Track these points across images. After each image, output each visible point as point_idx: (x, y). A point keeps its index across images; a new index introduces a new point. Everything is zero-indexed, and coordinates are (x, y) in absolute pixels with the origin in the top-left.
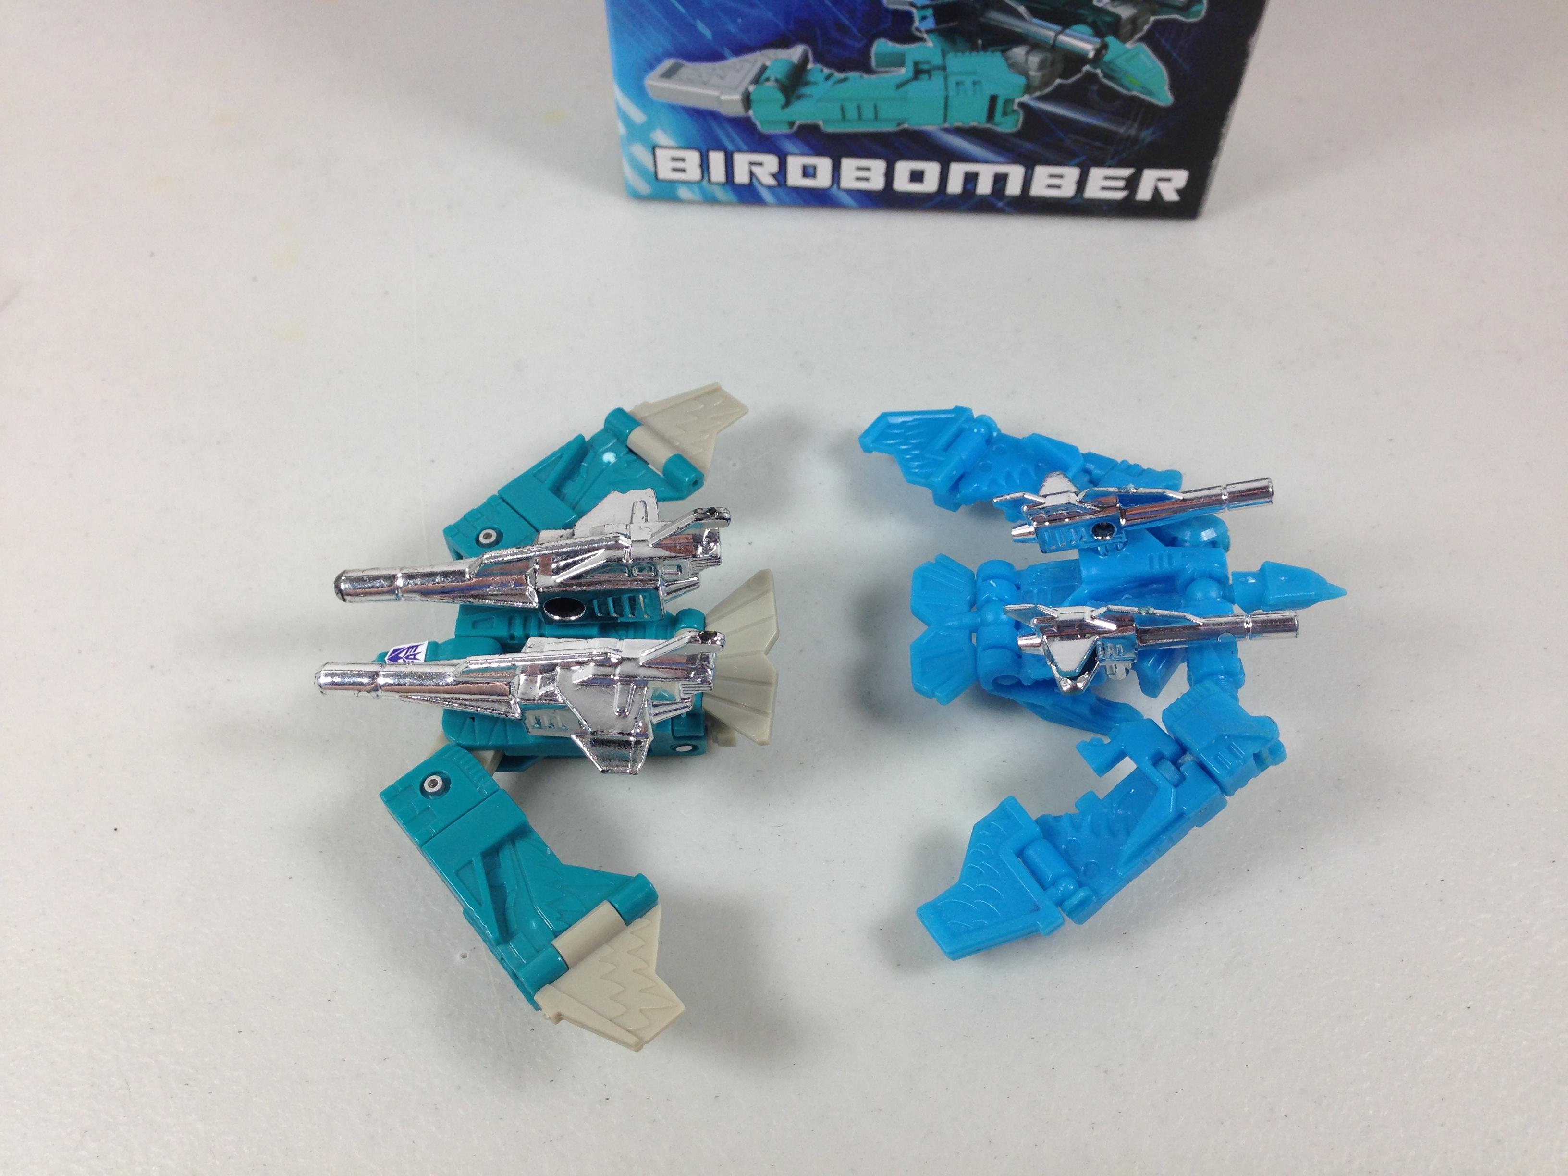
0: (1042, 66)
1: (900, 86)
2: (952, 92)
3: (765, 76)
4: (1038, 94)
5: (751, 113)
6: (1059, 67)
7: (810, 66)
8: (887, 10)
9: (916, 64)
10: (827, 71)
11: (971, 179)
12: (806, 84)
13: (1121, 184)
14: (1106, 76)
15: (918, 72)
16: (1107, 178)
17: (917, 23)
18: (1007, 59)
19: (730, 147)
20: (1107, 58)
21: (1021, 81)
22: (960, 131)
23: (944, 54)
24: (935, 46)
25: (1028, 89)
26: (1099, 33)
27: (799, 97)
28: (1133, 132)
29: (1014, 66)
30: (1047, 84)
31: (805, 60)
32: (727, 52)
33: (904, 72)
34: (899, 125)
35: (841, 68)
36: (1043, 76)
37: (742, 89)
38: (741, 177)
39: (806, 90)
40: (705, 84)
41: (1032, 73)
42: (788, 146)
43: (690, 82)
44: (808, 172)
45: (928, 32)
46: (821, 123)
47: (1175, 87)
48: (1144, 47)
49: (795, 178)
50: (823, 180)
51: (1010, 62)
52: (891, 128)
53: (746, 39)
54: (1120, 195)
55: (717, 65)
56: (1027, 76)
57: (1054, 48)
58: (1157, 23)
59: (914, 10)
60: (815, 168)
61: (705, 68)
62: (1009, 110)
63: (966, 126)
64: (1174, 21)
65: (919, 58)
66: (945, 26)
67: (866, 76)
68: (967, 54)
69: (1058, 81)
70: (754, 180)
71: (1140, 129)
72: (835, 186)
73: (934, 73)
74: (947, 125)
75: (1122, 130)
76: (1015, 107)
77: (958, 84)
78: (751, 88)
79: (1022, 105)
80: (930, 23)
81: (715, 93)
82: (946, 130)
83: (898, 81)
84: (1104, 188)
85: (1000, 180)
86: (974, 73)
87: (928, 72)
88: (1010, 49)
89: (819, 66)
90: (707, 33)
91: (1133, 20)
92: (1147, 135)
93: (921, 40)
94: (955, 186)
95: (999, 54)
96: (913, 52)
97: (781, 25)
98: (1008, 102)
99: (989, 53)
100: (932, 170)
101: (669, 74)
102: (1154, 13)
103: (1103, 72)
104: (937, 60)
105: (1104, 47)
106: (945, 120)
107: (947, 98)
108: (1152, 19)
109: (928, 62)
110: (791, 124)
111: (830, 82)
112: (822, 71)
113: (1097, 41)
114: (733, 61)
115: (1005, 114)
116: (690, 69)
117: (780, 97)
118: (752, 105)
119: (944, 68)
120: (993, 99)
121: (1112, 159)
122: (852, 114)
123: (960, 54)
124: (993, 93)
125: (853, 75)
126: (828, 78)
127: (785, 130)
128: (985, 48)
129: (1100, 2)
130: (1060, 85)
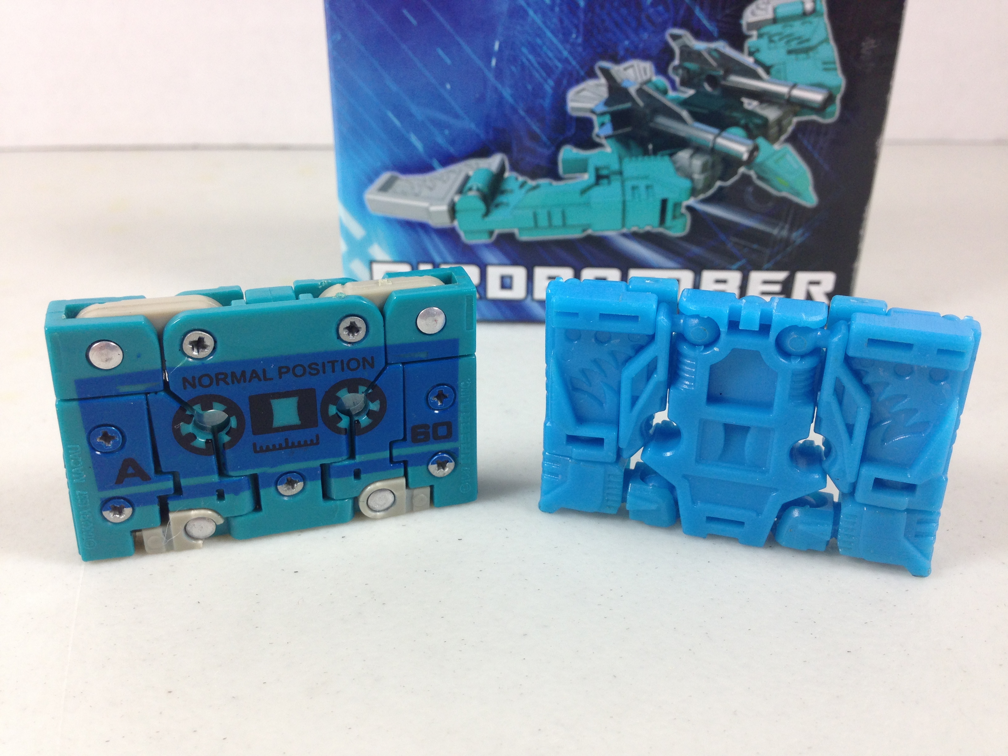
0: (704, 168)
1: (584, 191)
2: (628, 197)
3: (469, 185)
4: (702, 196)
5: (456, 223)
6: (719, 168)
7: (507, 174)
8: (571, 118)
9: (597, 170)
10: (521, 179)
12: (503, 192)
13: (777, 288)
14: (760, 178)
15: (599, 178)
16: (766, 282)
17: (597, 130)
18: (674, 163)
19: (438, 259)
20: (759, 160)
21: (686, 184)
22: (636, 236)
23: (621, 159)
24: (613, 152)
25: (694, 192)
26: (751, 136)
27: (497, 206)
28: (785, 233)
29: (679, 169)
30: (708, 186)
31: (502, 169)
32: (435, 163)
33: (587, 178)
34: (584, 230)
35: (533, 176)
36: (706, 179)
37: (448, 200)
39: (502, 199)
40: (417, 196)
41: (696, 176)
42: (488, 256)
43: (404, 194)
44: (506, 283)
45: (607, 137)
46: (516, 231)
47: (818, 187)
48: (790, 149)
49: (494, 289)
50: (518, 290)
51: (678, 165)
52: (576, 234)
53: (452, 150)
55: (428, 177)
56: (692, 179)
57: (713, 151)
58: (799, 124)
59: (594, 118)
60: (511, 277)
61: (416, 180)
62: (678, 213)
63: (641, 231)
64: (813, 123)
65: (600, 163)
66: (620, 131)
67: (555, 183)
68: (640, 158)
69: (718, 184)
71: (791, 230)
72: (529, 297)
73: (613, 178)
74: (625, 230)
75: (775, 232)
76: (683, 210)
77: (634, 188)
78: (457, 198)
79: (690, 209)
80: (608, 129)
81: (425, 204)
82: (625, 235)
83: (584, 185)
84: (763, 293)
86: (646, 177)
87: (607, 177)
88: (676, 153)
89: (514, 174)
90: (419, 145)
91: (779, 122)
92: (797, 236)
93: (601, 145)
95: (667, 158)
96: (593, 157)
97: (483, 136)
98: (677, 205)
99: (659, 157)
100: (613, 276)
101: (385, 188)
102: (796, 114)
103: (757, 173)
104: (615, 166)
105: (755, 149)
106: (623, 225)
107: (624, 203)
108: (795, 120)
109: (607, 168)
110: (491, 233)
111: (524, 190)
112: (517, 179)
113: (750, 143)
114: (441, 172)
115: (674, 217)
116: (404, 182)
117: (481, 206)
118: (458, 215)
119: (620, 173)
120: (664, 202)
121: (768, 261)
122: (543, 221)
123: (634, 159)
124: (665, 196)
125: (543, 182)
126: (522, 185)
127: (484, 239)
128: (655, 152)
129: (750, 104)
130: (721, 189)
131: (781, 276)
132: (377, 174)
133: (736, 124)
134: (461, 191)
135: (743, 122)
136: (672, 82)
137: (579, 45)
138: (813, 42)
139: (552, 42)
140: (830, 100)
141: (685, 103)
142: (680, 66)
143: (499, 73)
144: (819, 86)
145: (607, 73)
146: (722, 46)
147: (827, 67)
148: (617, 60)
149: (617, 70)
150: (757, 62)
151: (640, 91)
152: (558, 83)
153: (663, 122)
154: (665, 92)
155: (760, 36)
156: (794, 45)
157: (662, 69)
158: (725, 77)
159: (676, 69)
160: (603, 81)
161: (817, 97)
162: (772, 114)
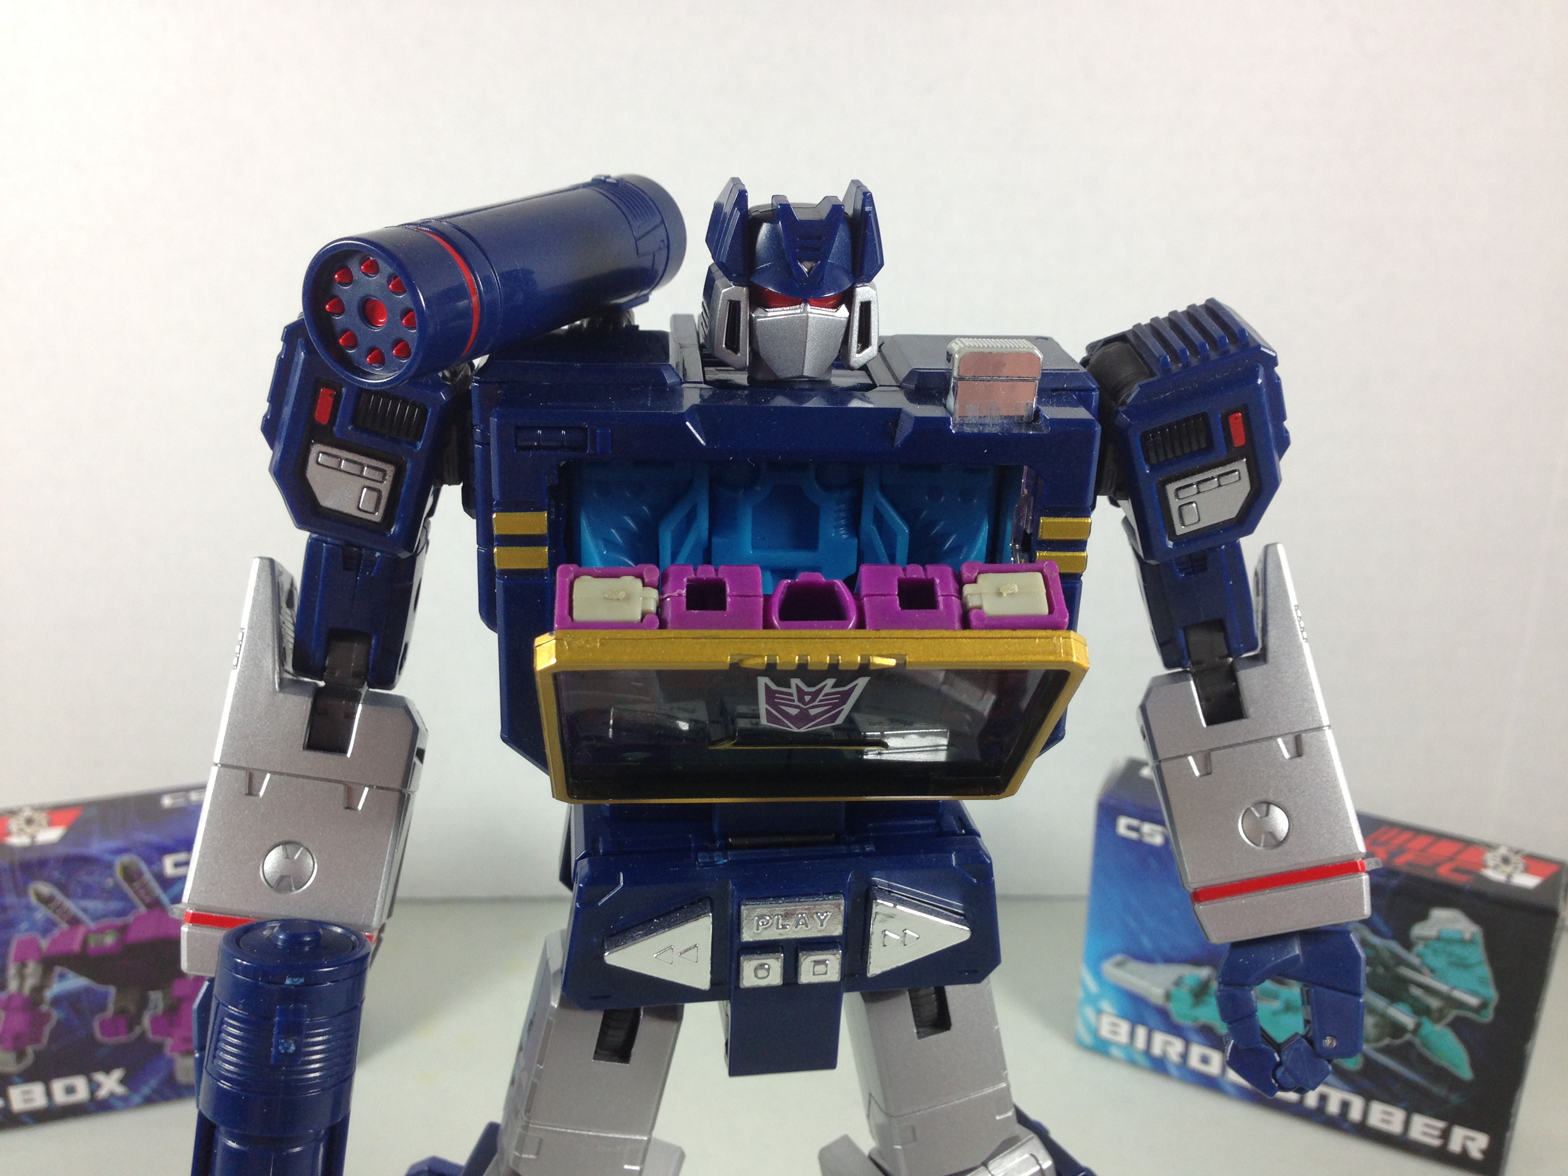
0: (1376, 1025)
3: (1183, 982)
5: (1169, 1006)
6: (1389, 1030)
11: (1323, 1100)
13: (1436, 1133)
14: (1424, 1046)
15: (1288, 1007)
16: (1426, 1125)
19: (1152, 1026)
20: (1423, 1033)
26: (1416, 1014)
27: (1200, 1003)
28: (1443, 1093)
30: (1380, 1041)
31: (1209, 978)
32: (1159, 960)
33: (1277, 1005)
36: (1379, 1034)
37: (1165, 988)
40: (1141, 977)
42: (1193, 1036)
43: (1132, 973)
44: (1205, 1060)
47: (1473, 1067)
48: (1449, 1031)
49: (1194, 1062)
50: (1214, 1069)
53: (1172, 955)
54: (1436, 1142)
55: (1152, 967)
57: (1383, 1016)
58: (1458, 1017)
60: (1210, 1058)
61: (1143, 966)
64: (1470, 1018)
65: (1287, 997)
69: (1388, 1040)
70: (1165, 1056)
71: (1449, 1092)
75: (1435, 1090)
78: (1172, 988)
81: (1147, 986)
84: (1424, 1134)
85: (1345, 1106)
87: (1295, 1008)
90: (1148, 944)
91: (1440, 1010)
92: (1455, 1099)
94: (1311, 1103)
96: (1283, 992)
101: (1119, 965)
102: (1454, 1009)
103: (1421, 1042)
105: (1420, 1024)
108: (1454, 1013)
109: (1296, 1001)
110: (1196, 1021)
113: (1415, 1018)
114: (1163, 967)
116: (1133, 965)
117: (1191, 999)
118: (1172, 1001)
121: (1429, 1110)
127: (1191, 1023)
129: (1416, 991)
130: (1389, 1044)
131: (1441, 1124)
133: (1403, 1001)
135: (1409, 1002)
138: (1470, 962)
140: (1484, 1005)
144: (1474, 993)
146: (1394, 945)
147: (1482, 981)
150: (1423, 964)
155: (1426, 946)
156: (1454, 960)
158: (1395, 967)
161: (1473, 1001)
162: (1435, 1003)
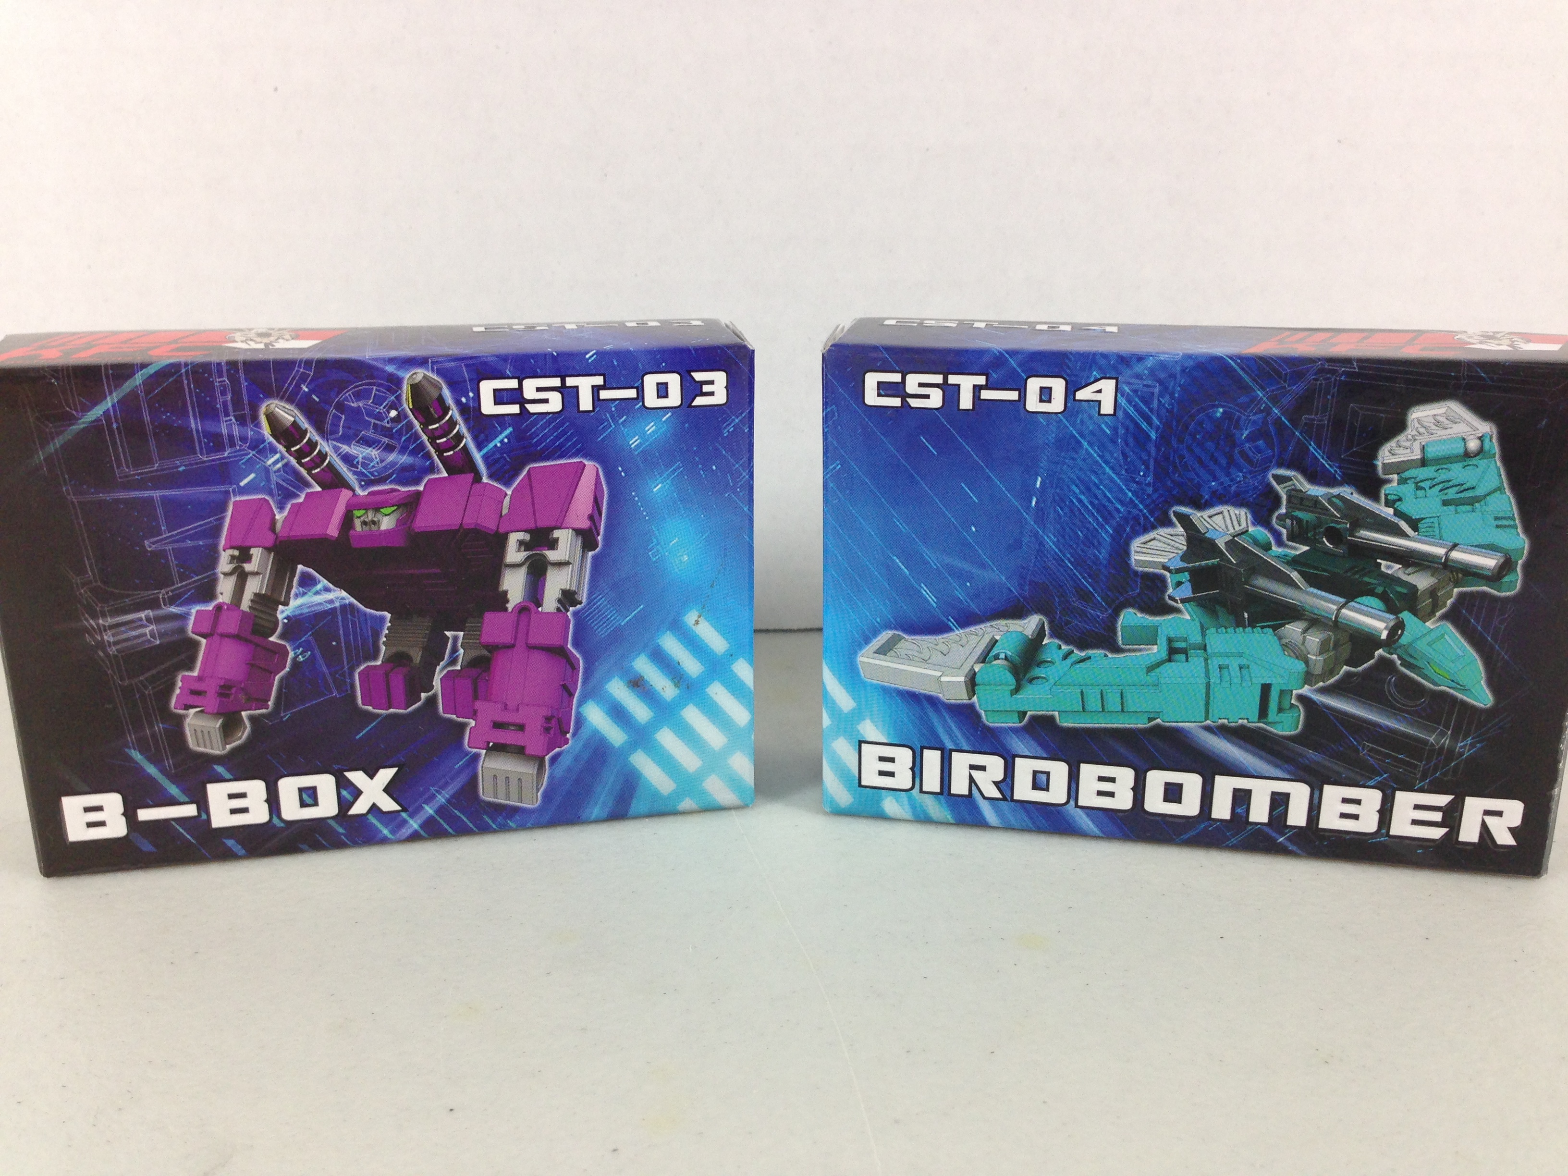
0: (1323, 648)
1: (1151, 669)
2: (1214, 680)
3: (994, 652)
4: (1320, 684)
5: (975, 699)
6: (1346, 651)
7: (1046, 641)
8: (1136, 573)
9: (1170, 641)
10: (1065, 648)
11: (1242, 798)
12: (1040, 663)
13: (1437, 817)
14: (1405, 664)
15: (1173, 652)
16: (1417, 807)
17: (1170, 591)
18: (1280, 638)
19: (949, 745)
20: (1404, 640)
21: (1300, 666)
22: (1224, 731)
23: (1203, 630)
24: (1193, 620)
25: (1309, 678)
26: (1392, 608)
27: (1031, 681)
28: (1446, 741)
29: (1287, 647)
30: (1332, 673)
31: (1040, 634)
32: (952, 623)
33: (1156, 651)
34: (1150, 720)
35: (1082, 645)
36: (1326, 662)
37: (966, 669)
38: (960, 786)
39: (1037, 672)
40: (925, 662)
41: (1312, 657)
42: (1017, 745)
43: (909, 658)
44: (1040, 782)
45: (1183, 601)
46: (1056, 715)
47: (1494, 682)
48: (1449, 627)
49: (1023, 790)
50: (1057, 794)
51: (1284, 641)
52: (1141, 723)
53: (973, 607)
54: (1437, 833)
55: (940, 638)
56: (1307, 662)
57: (1336, 625)
58: (1462, 595)
59: (1168, 575)
60: (1048, 774)
61: (926, 641)
62: (1286, 705)
63: (1233, 725)
64: (1484, 594)
65: (1173, 633)
66: (1204, 594)
67: (1111, 656)
68: (1231, 630)
69: (1345, 669)
70: (974, 790)
71: (1455, 738)
72: (1072, 803)
73: (1192, 653)
74: (1208, 723)
75: (1431, 738)
76: (1294, 701)
77: (1220, 668)
78: (977, 668)
79: (1301, 698)
80: (1186, 591)
81: (935, 673)
82: (1208, 729)
83: (1150, 662)
84: (1415, 822)
85: (1279, 802)
86: (1240, 655)
87: (1184, 651)
88: (1283, 625)
89: (1057, 642)
90: (932, 600)
91: (1432, 592)
92: (1465, 747)
93: (1177, 611)
94: (1222, 809)
95: (1270, 631)
96: (1166, 624)
97: (1015, 591)
98: (1285, 694)
99: (1258, 630)
100: (1192, 783)
101: (883, 651)
102: (1457, 584)
103: (1400, 658)
104: (1196, 638)
105: (1400, 626)
106: (1207, 716)
107: (1208, 685)
108: (1457, 591)
109: (1185, 640)
110: (1022, 715)
111: (1069, 661)
112: (1060, 647)
113: (1391, 617)
114: (958, 633)
115: (1280, 710)
116: (910, 643)
117: (1011, 680)
118: (977, 689)
119: (1203, 647)
120: (1266, 689)
121: (1422, 780)
122: (1094, 703)
123: (1223, 630)
124: (1265, 681)
125: (1096, 653)
126: (1066, 657)
127: (1013, 722)
128: (1252, 624)
129: (1390, 568)
130: (1348, 675)
131: (1443, 800)
132: (876, 632)
133: (1371, 593)
134: (983, 659)
135: (1380, 590)
136: (1277, 535)
137: (1149, 484)
138: (1479, 492)
139: (1112, 480)
140: (1507, 565)
141: (1294, 562)
142: (1287, 515)
143: (1040, 515)
144: (1492, 548)
145: (1185, 521)
146: (1347, 492)
147: (1501, 524)
148: (1200, 506)
149: (1200, 518)
150: (1398, 513)
151: (1232, 544)
152: (1119, 530)
153: (1262, 583)
154: (1267, 548)
155: (1402, 481)
156: (1452, 494)
157: (1262, 518)
158: (1352, 531)
159: (1280, 518)
160: (1180, 530)
161: (1489, 562)
162: (1422, 581)
